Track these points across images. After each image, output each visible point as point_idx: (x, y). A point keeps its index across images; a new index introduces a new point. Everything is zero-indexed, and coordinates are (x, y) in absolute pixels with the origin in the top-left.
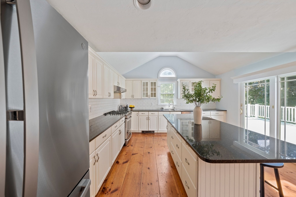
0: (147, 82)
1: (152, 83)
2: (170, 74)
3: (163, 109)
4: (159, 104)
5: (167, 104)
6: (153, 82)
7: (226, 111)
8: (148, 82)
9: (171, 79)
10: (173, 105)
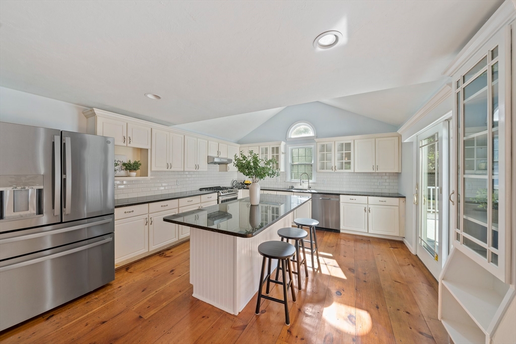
0: (266, 147)
1: (273, 148)
2: (306, 131)
3: (292, 187)
4: (287, 181)
5: (297, 180)
6: (275, 146)
7: (405, 197)
8: (268, 147)
9: (308, 140)
10: (309, 183)
